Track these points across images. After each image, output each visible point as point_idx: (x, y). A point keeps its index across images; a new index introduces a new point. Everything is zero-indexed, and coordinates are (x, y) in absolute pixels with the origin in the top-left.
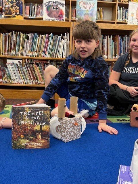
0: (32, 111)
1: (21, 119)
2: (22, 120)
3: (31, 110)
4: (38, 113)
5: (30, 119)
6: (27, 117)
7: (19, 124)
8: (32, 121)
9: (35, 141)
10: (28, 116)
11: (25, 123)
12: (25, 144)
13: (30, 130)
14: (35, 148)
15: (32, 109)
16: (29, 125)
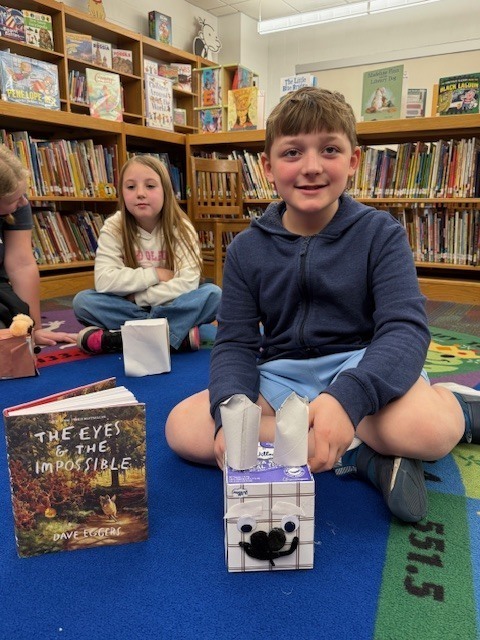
0: (78, 426)
1: (39, 457)
2: (43, 459)
3: (75, 424)
4: (103, 431)
5: (72, 454)
6: (62, 449)
7: (34, 475)
8: (81, 459)
9: (98, 524)
10: (64, 444)
11: (55, 469)
12: (63, 535)
13: (77, 491)
14: (100, 543)
15: (75, 419)
16: (70, 475)
